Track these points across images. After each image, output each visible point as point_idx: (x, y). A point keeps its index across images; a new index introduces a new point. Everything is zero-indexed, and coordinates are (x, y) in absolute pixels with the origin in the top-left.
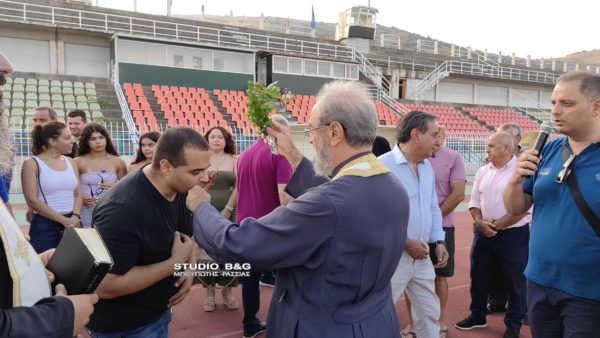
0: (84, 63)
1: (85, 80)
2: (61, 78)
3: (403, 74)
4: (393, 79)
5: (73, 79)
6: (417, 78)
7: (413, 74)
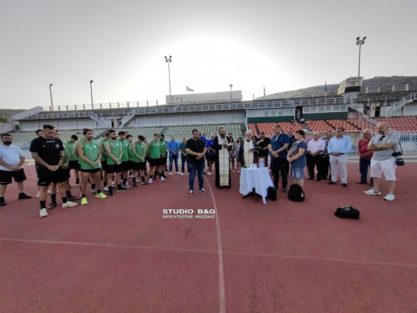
0: (237, 119)
1: (238, 124)
2: (232, 124)
3: (378, 105)
4: (372, 108)
5: (234, 124)
6: (388, 105)
7: (385, 104)
